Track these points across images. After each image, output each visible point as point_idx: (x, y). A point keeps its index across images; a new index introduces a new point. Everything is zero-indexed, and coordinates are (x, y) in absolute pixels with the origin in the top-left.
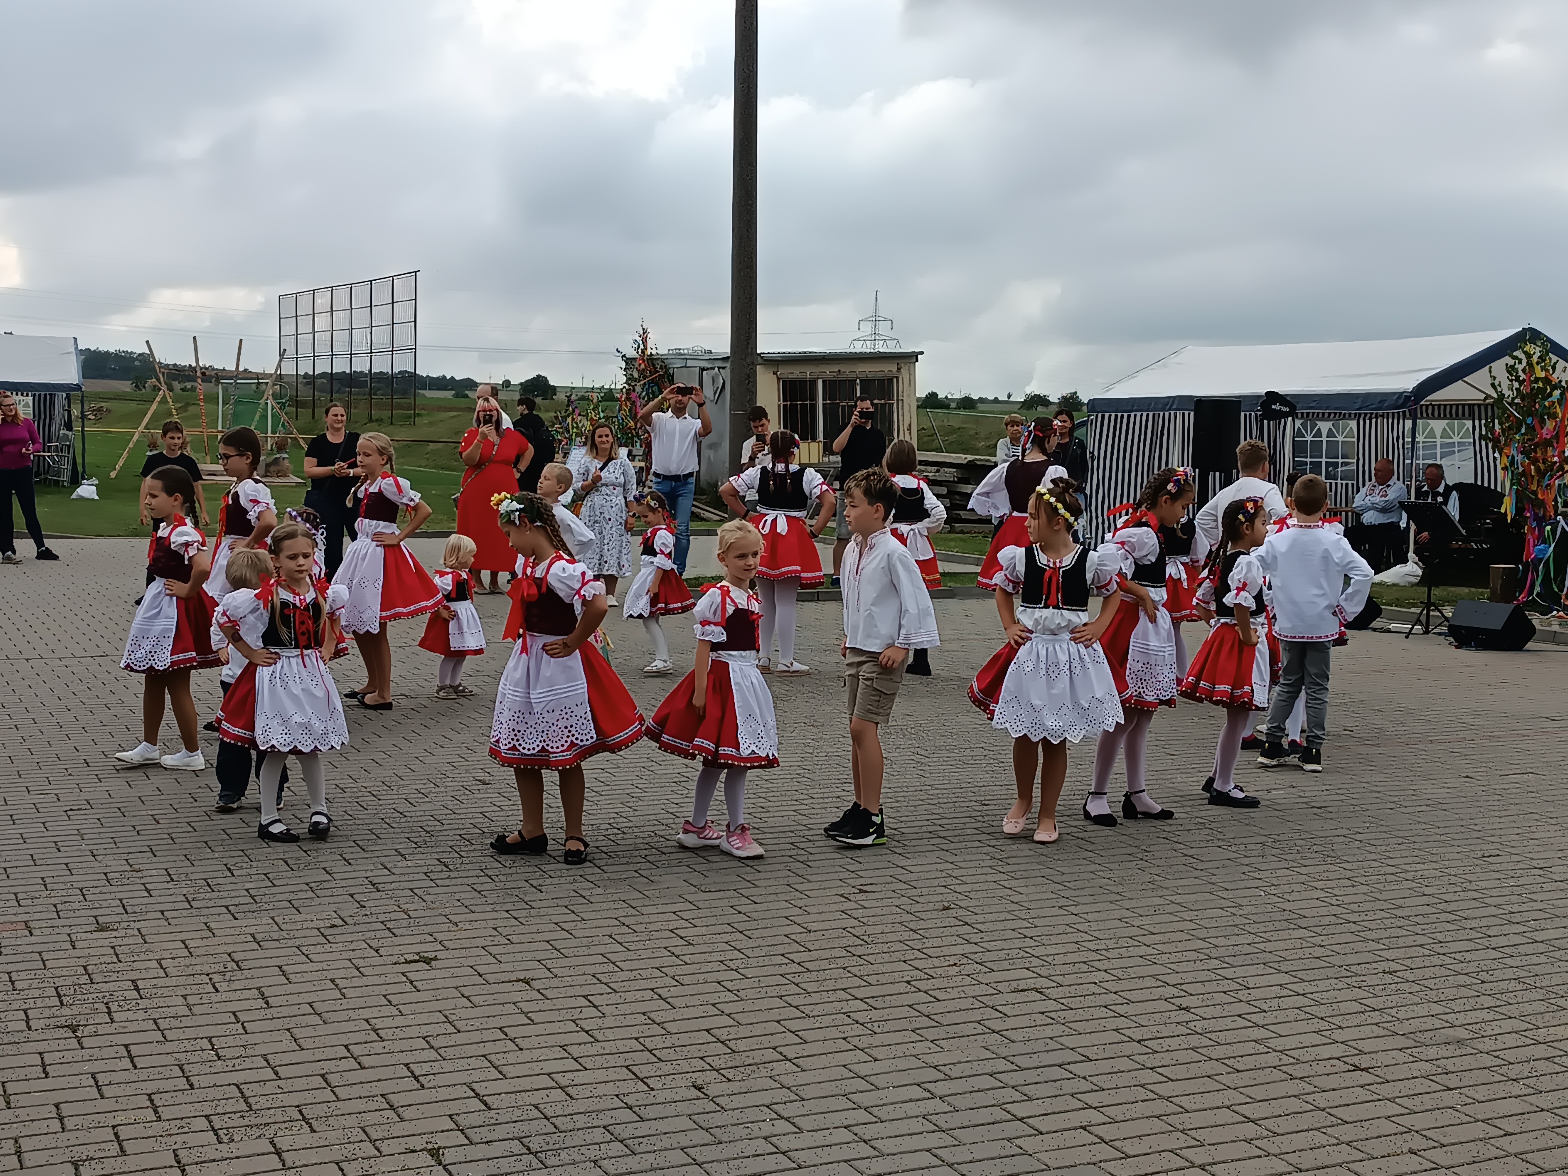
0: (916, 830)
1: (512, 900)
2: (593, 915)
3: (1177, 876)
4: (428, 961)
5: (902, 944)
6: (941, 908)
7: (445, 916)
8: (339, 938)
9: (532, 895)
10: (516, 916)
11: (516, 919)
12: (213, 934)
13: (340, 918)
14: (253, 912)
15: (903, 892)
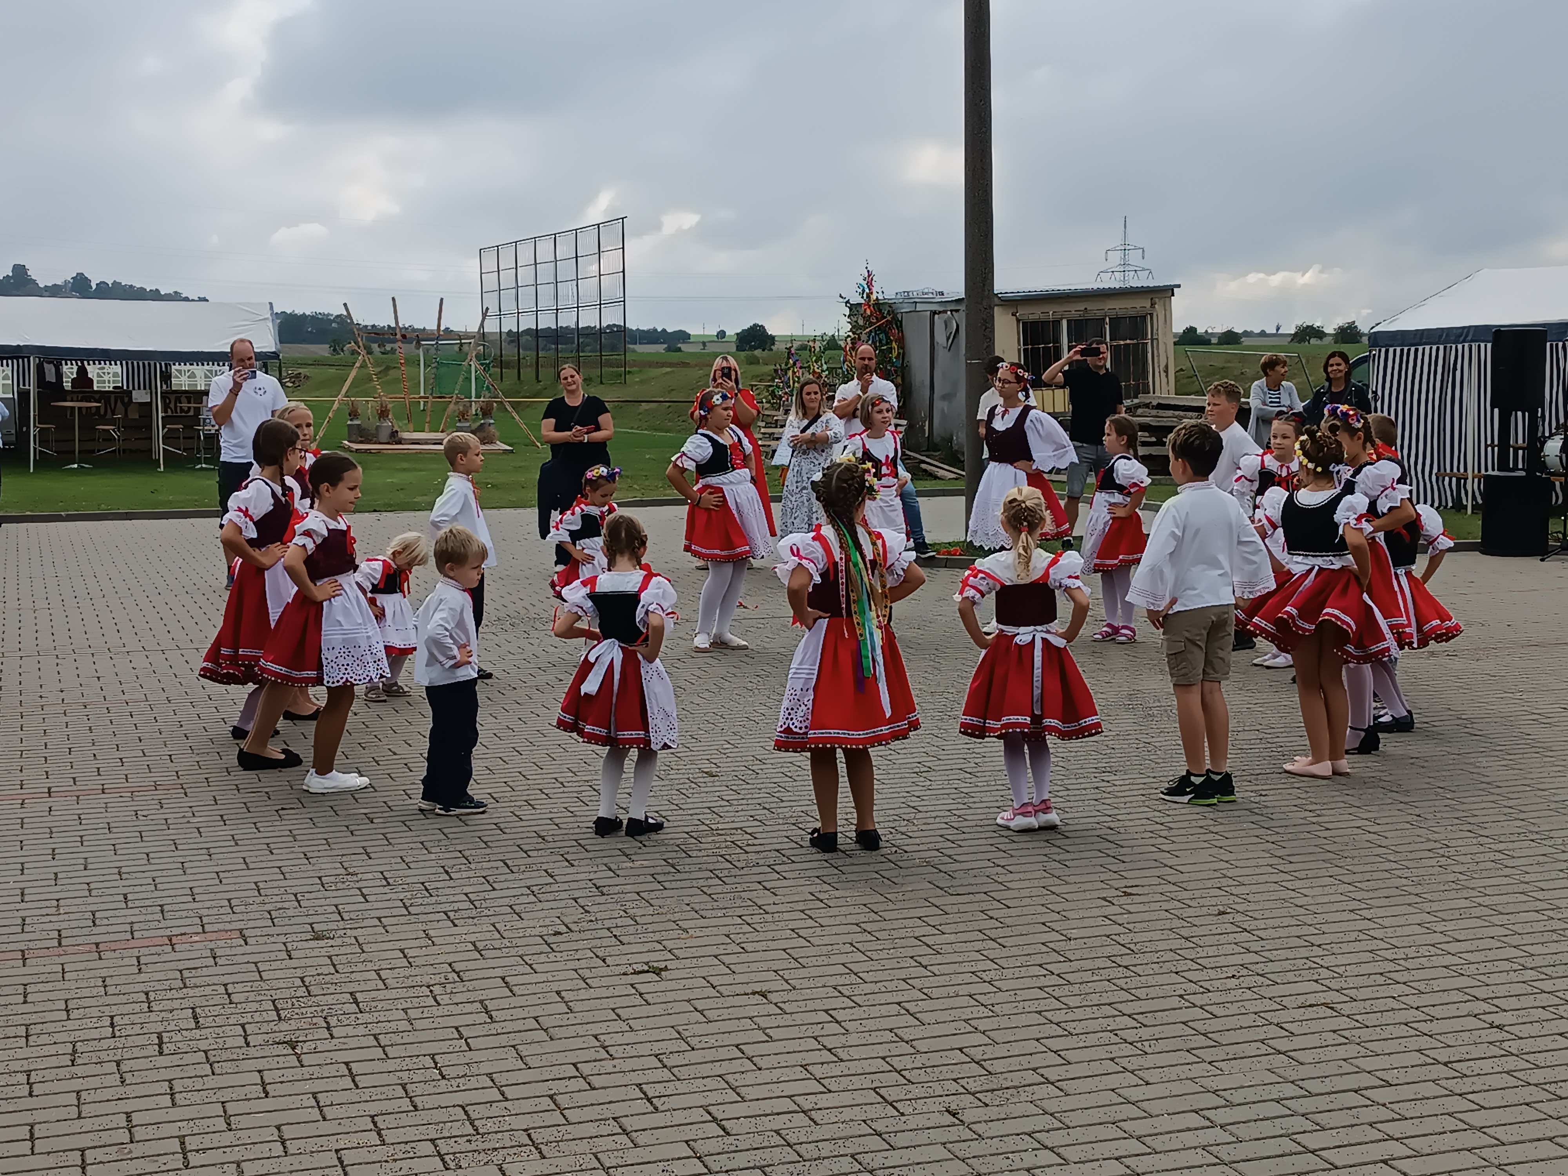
0: (1185, 824)
1: (744, 904)
2: (832, 921)
3: (1485, 874)
4: (658, 972)
5: (1172, 954)
6: (1216, 912)
7: (674, 922)
8: (563, 947)
9: (766, 898)
10: (750, 921)
11: (748, 924)
12: (433, 942)
13: (564, 924)
14: (473, 918)
15: (1173, 895)
